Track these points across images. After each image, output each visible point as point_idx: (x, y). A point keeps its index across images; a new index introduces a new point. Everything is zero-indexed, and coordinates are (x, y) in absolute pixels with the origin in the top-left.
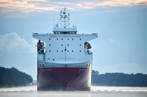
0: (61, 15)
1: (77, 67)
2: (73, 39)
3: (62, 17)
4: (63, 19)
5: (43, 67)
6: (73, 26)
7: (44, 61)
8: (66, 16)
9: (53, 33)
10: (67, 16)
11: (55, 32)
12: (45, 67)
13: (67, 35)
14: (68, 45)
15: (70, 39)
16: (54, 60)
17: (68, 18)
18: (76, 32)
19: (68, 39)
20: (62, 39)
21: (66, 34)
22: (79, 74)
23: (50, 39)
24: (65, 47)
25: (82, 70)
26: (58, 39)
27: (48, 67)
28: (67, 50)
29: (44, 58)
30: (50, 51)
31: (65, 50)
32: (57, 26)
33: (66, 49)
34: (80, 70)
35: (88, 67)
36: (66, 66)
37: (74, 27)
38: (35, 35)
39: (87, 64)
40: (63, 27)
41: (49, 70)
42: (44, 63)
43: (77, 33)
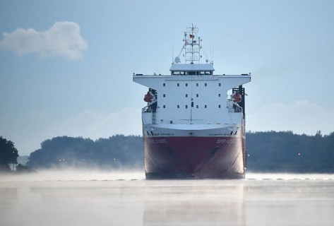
0: (186, 41)
1: (213, 136)
2: (206, 85)
3: (187, 44)
4: (188, 46)
5: (151, 136)
6: (207, 61)
7: (154, 126)
8: (195, 42)
9: (170, 73)
10: (197, 43)
11: (173, 72)
12: (155, 136)
13: (195, 77)
14: (197, 96)
15: (202, 84)
16: (171, 122)
17: (199, 45)
18: (211, 72)
19: (197, 85)
20: (187, 85)
21: (193, 76)
22: (217, 148)
23: (164, 85)
24: (192, 99)
25: (222, 141)
26: (178, 85)
27: (160, 136)
28: (195, 105)
29: (154, 119)
30: (164, 107)
31: (192, 106)
32: (177, 60)
33: (192, 103)
34: (218, 142)
35: (233, 136)
36: (191, 134)
37: (209, 63)
38: (138, 78)
39: (231, 130)
40: (189, 63)
41: (162, 141)
42: (152, 129)
43: (214, 73)
